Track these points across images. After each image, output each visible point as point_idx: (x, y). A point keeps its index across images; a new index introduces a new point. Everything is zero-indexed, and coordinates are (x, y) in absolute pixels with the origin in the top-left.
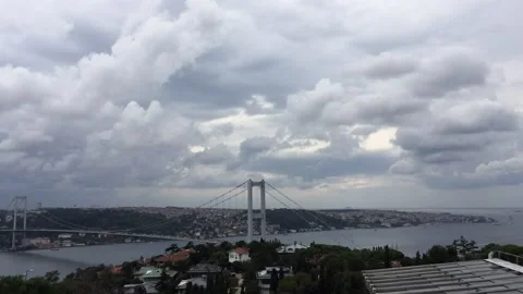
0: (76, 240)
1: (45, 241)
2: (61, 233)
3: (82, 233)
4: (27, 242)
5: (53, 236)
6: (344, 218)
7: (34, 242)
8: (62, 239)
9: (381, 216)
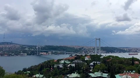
0: (52, 53)
1: (45, 53)
2: (49, 51)
3: (54, 52)
4: (41, 53)
5: (47, 52)
6: (125, 50)
7: (42, 53)
8: (49, 53)
9: (137, 49)
